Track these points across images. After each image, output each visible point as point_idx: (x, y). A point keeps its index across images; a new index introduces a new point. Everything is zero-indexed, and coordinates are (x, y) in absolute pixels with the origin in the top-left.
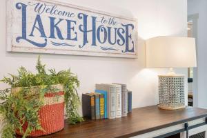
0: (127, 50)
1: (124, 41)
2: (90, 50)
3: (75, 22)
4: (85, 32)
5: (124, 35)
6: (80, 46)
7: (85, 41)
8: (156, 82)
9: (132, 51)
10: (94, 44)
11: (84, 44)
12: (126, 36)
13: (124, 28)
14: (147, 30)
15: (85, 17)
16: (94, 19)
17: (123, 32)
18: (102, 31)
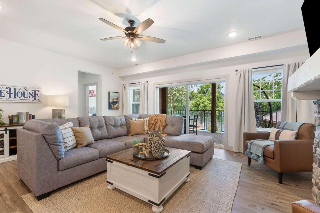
0: (35, 99)
1: (33, 96)
2: (13, 100)
3: (4, 90)
4: (10, 94)
5: (33, 94)
6: (7, 99)
7: (10, 97)
8: (51, 111)
9: (39, 100)
10: (15, 97)
11: (9, 98)
12: (34, 95)
13: (34, 92)
14: (47, 91)
15: (10, 89)
16: (15, 89)
17: (33, 93)
18: (20, 93)
